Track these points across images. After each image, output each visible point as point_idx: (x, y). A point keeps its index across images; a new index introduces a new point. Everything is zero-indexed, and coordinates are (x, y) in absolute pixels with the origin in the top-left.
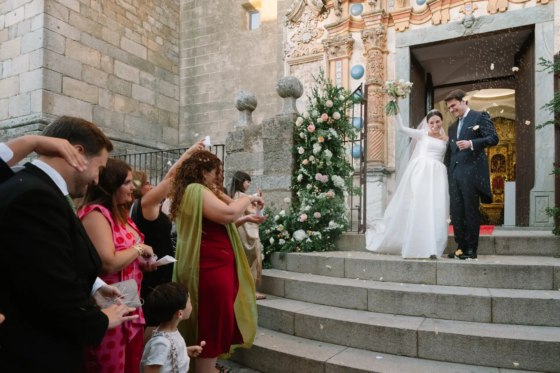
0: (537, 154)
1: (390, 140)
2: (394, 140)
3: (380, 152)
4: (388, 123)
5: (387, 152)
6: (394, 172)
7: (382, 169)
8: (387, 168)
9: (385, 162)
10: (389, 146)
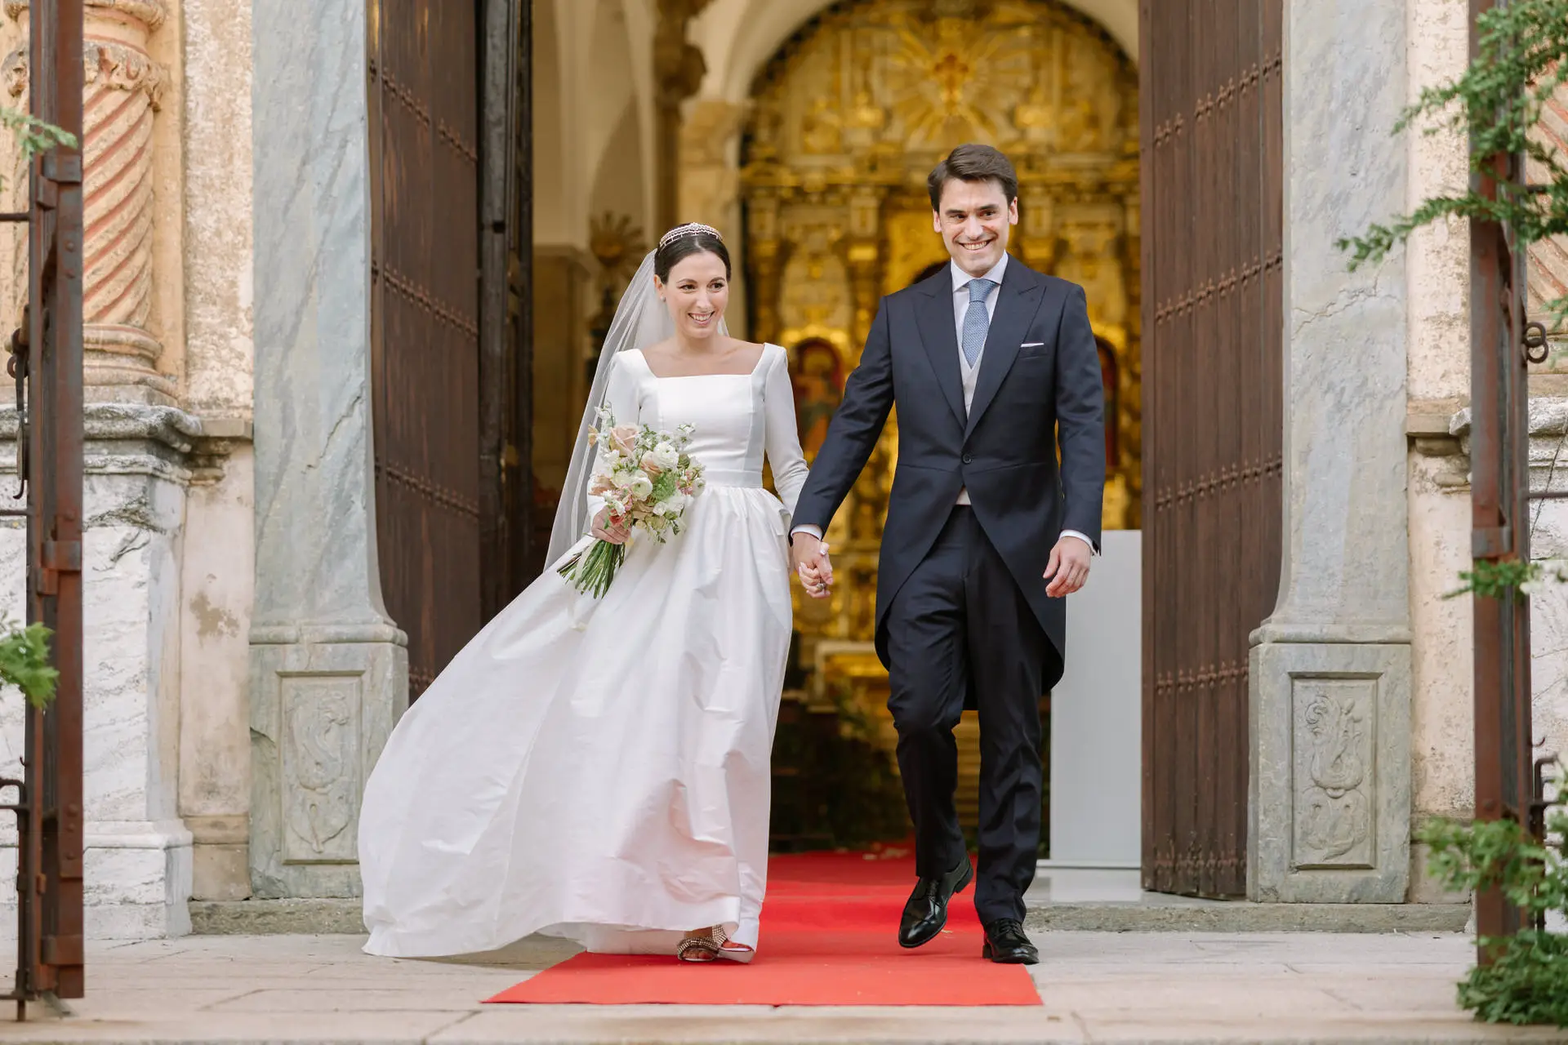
0: (1297, 355)
1: (207, 169)
2: (243, 168)
3: (127, 273)
4: (196, 29)
5: (187, 269)
6: (245, 442)
7: (152, 417)
8: (188, 406)
9: (172, 359)
10: (204, 219)
